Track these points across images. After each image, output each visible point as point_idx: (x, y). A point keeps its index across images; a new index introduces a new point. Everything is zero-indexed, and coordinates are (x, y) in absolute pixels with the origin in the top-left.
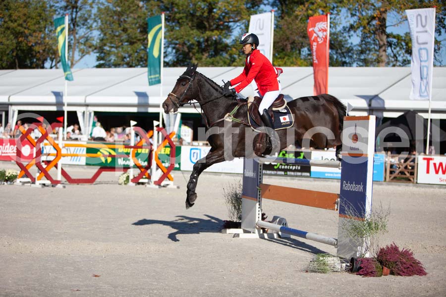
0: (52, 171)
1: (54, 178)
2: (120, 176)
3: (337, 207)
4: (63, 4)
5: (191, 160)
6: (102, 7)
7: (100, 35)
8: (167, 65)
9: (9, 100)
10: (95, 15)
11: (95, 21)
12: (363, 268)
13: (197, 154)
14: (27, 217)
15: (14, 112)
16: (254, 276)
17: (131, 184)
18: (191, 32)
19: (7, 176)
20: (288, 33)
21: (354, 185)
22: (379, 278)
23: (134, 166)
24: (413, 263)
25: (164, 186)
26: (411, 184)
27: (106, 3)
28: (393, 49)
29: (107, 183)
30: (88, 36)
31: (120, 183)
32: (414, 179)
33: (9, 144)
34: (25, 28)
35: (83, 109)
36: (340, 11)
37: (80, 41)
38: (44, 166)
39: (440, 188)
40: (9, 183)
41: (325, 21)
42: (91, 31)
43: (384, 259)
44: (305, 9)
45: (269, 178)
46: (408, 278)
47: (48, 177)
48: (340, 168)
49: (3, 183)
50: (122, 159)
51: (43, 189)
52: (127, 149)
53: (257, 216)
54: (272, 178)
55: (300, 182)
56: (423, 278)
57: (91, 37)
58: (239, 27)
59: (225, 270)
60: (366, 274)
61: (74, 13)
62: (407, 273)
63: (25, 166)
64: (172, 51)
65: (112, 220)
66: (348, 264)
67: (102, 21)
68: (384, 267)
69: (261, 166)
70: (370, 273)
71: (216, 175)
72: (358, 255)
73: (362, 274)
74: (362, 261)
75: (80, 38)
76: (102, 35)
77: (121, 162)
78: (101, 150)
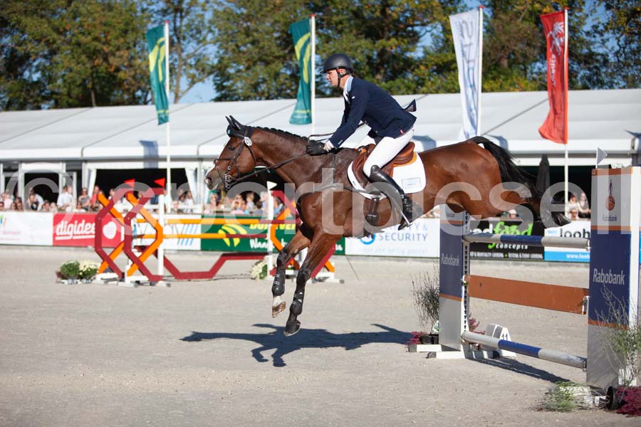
0: (149, 261)
1: (153, 273)
2: (253, 267)
3: (585, 309)
4: (162, 5)
6: (220, 9)
7: (218, 52)
8: (320, 94)
9: (82, 154)
10: (210, 22)
11: (210, 31)
12: (627, 403)
14: (112, 333)
15: (90, 171)
16: (460, 418)
17: (269, 277)
18: (357, 44)
19: (82, 271)
20: (503, 38)
21: (611, 275)
25: (320, 280)
27: (226, 3)
29: (233, 277)
30: (200, 54)
31: (254, 277)
33: (84, 221)
34: (104, 44)
35: (195, 165)
37: (189, 61)
38: (138, 254)
40: (84, 281)
41: (560, 21)
42: (204, 45)
45: (480, 263)
47: (144, 271)
48: (589, 248)
49: (75, 281)
50: (256, 239)
51: (135, 289)
52: (262, 225)
53: (463, 324)
54: (485, 263)
55: (528, 268)
57: (204, 56)
58: (428, 34)
59: (414, 410)
60: (632, 413)
61: (178, 19)
63: (108, 254)
66: (604, 398)
67: (220, 30)
69: (466, 247)
70: (638, 411)
71: (399, 261)
72: (620, 383)
73: (625, 411)
74: (626, 392)
75: (189, 56)
76: (221, 52)
77: (254, 244)
78: (223, 227)
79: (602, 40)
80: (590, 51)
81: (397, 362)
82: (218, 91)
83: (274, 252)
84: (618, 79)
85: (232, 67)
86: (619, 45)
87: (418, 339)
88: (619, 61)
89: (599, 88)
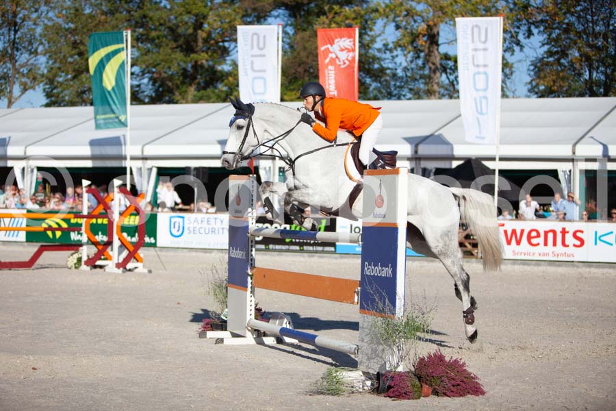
2: (68, 257)
3: (357, 300)
5: (171, 232)
6: (50, 24)
7: (48, 63)
8: (136, 99)
10: (40, 36)
11: (42, 43)
13: (179, 223)
16: (236, 402)
17: (84, 267)
18: (173, 56)
20: (303, 54)
21: (380, 268)
22: (416, 400)
23: (88, 241)
24: (465, 377)
25: (130, 270)
26: (474, 260)
27: (55, 18)
28: (448, 75)
29: (51, 267)
30: (32, 64)
31: (69, 266)
32: (477, 253)
35: (22, 163)
36: (375, 23)
37: (21, 70)
39: (514, 264)
42: (35, 56)
43: (424, 373)
44: (327, 22)
45: (278, 255)
46: (458, 401)
48: (361, 243)
50: (76, 232)
52: (76, 219)
53: (248, 312)
54: (282, 255)
55: (322, 260)
56: (479, 399)
57: (35, 65)
59: (194, 394)
60: (398, 396)
61: (12, 33)
62: (457, 393)
64: (149, 82)
65: (46, 321)
67: (49, 43)
68: (424, 385)
69: (252, 241)
70: (404, 395)
71: (206, 252)
72: (387, 369)
73: (392, 395)
74: (392, 377)
75: (22, 66)
76: (51, 62)
77: (74, 236)
78: (46, 221)
79: (392, 56)
80: (381, 66)
81: (186, 348)
82: (48, 98)
83: (87, 244)
84: (405, 91)
85: (61, 76)
86: (406, 61)
87: (210, 326)
88: (407, 76)
89: (389, 99)
